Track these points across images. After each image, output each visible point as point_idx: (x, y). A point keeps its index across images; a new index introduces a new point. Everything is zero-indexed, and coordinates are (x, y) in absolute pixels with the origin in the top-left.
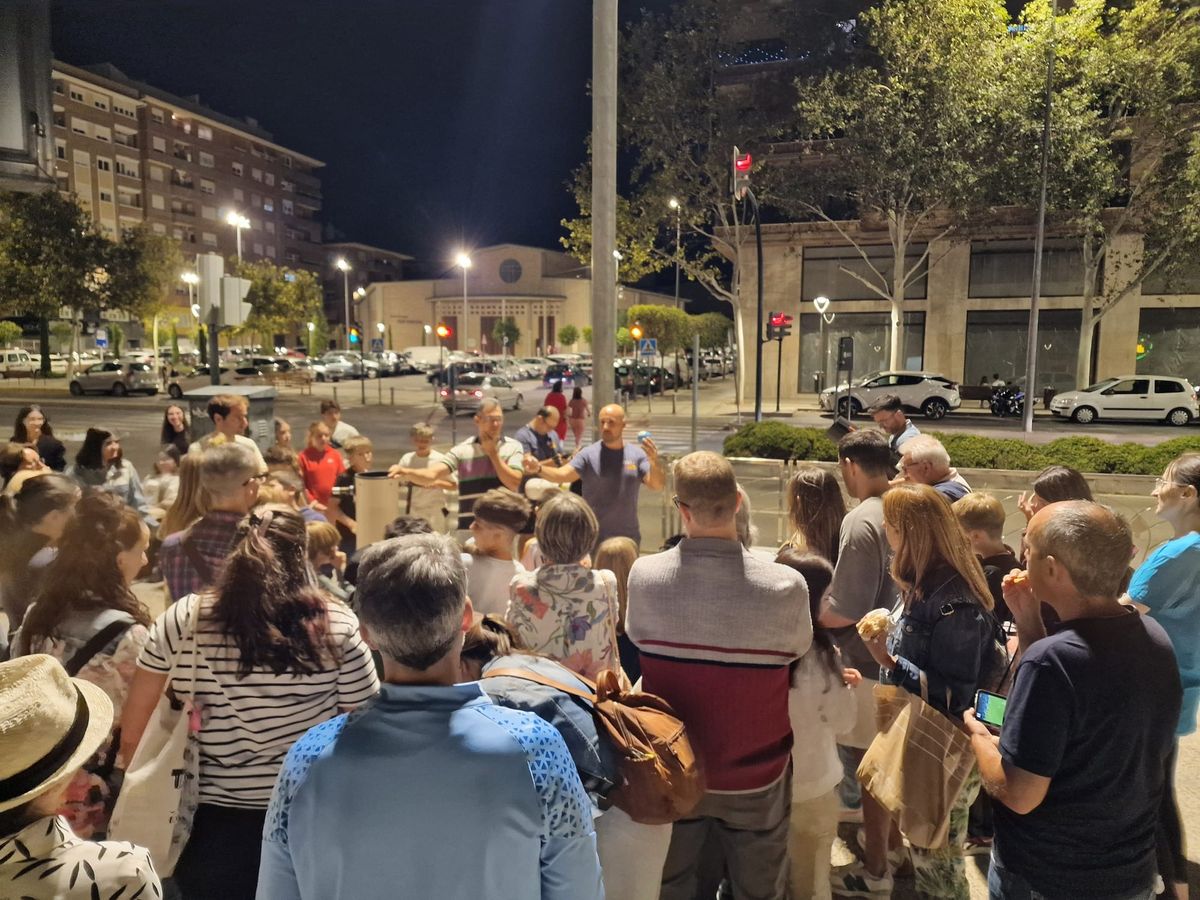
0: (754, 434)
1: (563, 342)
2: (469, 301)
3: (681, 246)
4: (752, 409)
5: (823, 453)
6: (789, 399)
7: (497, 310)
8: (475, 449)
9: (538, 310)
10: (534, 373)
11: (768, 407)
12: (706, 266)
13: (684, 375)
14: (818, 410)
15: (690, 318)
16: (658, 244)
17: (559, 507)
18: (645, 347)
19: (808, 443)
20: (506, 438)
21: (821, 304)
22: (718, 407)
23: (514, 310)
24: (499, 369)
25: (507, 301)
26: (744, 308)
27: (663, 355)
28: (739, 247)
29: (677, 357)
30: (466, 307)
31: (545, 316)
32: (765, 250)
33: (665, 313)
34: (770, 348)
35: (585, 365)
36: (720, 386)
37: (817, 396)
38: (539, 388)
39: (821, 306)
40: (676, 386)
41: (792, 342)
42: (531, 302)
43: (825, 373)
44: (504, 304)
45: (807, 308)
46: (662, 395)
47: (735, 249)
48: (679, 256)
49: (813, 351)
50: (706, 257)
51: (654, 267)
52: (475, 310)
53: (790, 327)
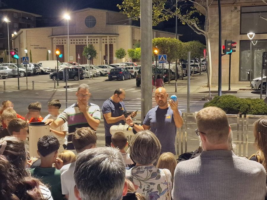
0: (219, 101)
1: (118, 57)
2: (70, 37)
3: (178, 7)
4: (217, 90)
5: (255, 111)
6: (235, 84)
7: (84, 41)
8: (76, 110)
9: (105, 41)
10: (104, 73)
11: (225, 88)
12: (191, 17)
13: (180, 73)
14: (250, 90)
15: (183, 43)
16: (167, 7)
17: (140, 136)
18: (161, 59)
19: (247, 106)
20: (91, 104)
21: (251, 35)
22: (198, 89)
23: (93, 41)
24: (86, 71)
25: (89, 37)
26: (210, 38)
27: (169, 63)
28: (208, 7)
29: (176, 64)
30: (68, 40)
31: (108, 44)
32: (222, 8)
33: (170, 42)
34: (225, 58)
35: (129, 68)
36: (199, 78)
37: (249, 82)
38: (106, 80)
39: (251, 36)
40: (176, 78)
41: (236, 56)
42: (101, 37)
43: (253, 71)
44: (87, 39)
45: (244, 38)
46: (169, 83)
47: (206, 8)
48: (177, 12)
49: (247, 59)
50: (191, 13)
51: (165, 18)
52: (73, 42)
53: (235, 47)
